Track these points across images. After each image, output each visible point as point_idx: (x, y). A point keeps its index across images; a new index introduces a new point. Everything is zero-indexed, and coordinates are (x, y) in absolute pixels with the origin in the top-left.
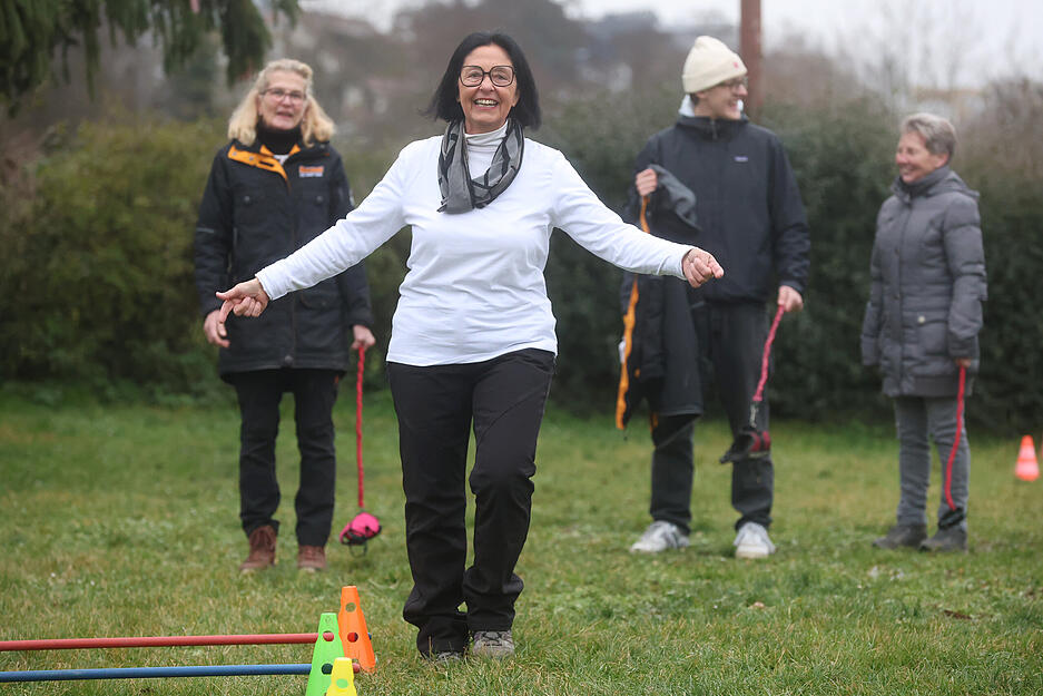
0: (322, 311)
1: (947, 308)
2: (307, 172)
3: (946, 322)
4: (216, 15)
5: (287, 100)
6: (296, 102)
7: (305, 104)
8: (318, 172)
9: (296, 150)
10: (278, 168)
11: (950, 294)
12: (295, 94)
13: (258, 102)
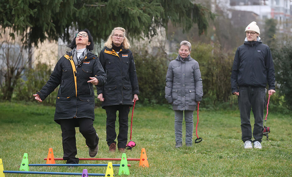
0: (128, 90)
1: (195, 89)
2: (124, 56)
3: (195, 92)
4: (197, 19)
5: (118, 37)
6: (121, 38)
7: (123, 38)
8: (127, 56)
9: (121, 50)
10: (117, 55)
11: (195, 86)
12: (120, 36)
13: (112, 38)
